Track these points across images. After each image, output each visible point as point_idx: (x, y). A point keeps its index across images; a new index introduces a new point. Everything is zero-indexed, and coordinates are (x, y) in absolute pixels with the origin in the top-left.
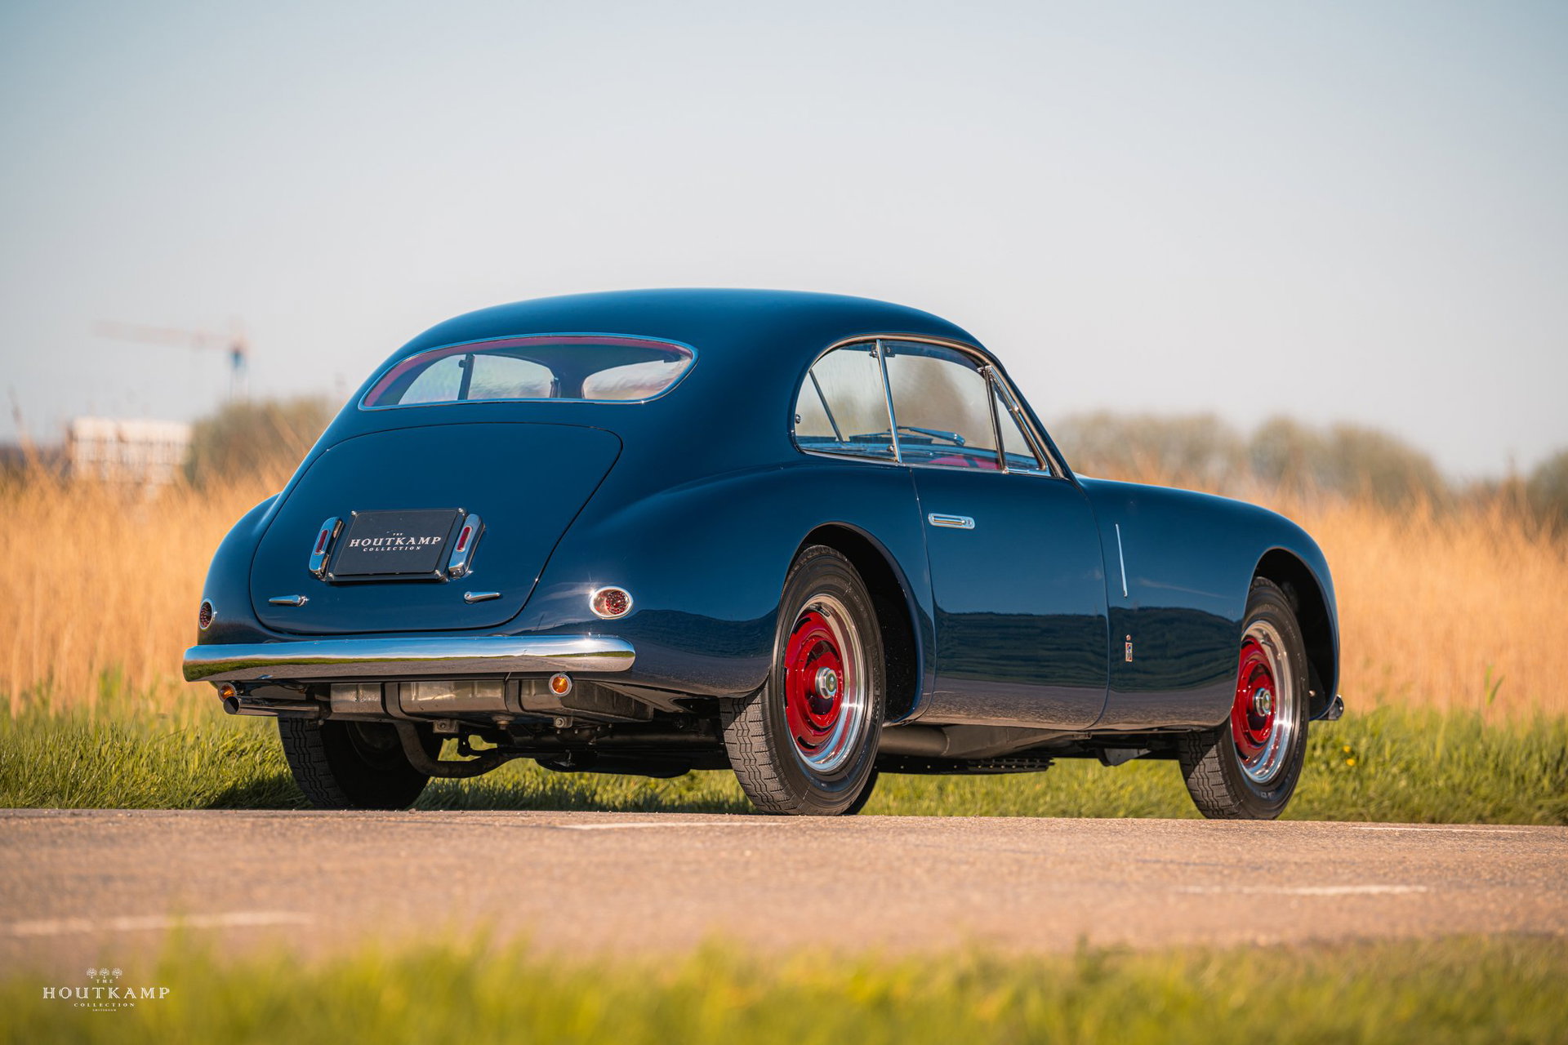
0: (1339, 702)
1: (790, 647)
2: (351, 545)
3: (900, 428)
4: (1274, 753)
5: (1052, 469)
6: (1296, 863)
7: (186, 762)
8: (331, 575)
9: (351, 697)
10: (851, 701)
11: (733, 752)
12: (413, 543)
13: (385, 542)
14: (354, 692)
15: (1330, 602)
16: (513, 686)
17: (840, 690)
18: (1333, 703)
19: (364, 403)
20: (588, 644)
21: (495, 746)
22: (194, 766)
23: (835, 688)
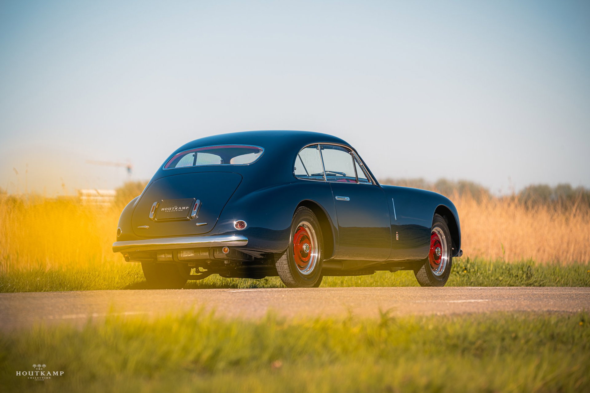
0: (461, 251)
1: (294, 237)
2: (162, 210)
3: (326, 171)
4: (442, 267)
5: (372, 182)
6: (449, 296)
7: (115, 278)
8: (156, 219)
9: (163, 256)
10: (314, 254)
11: (279, 269)
12: (180, 209)
13: (172, 209)
14: (164, 255)
15: (458, 221)
16: (212, 251)
17: (310, 250)
18: (459, 251)
19: (164, 167)
20: (234, 238)
21: (207, 270)
22: (117, 279)
23: (309, 249)
